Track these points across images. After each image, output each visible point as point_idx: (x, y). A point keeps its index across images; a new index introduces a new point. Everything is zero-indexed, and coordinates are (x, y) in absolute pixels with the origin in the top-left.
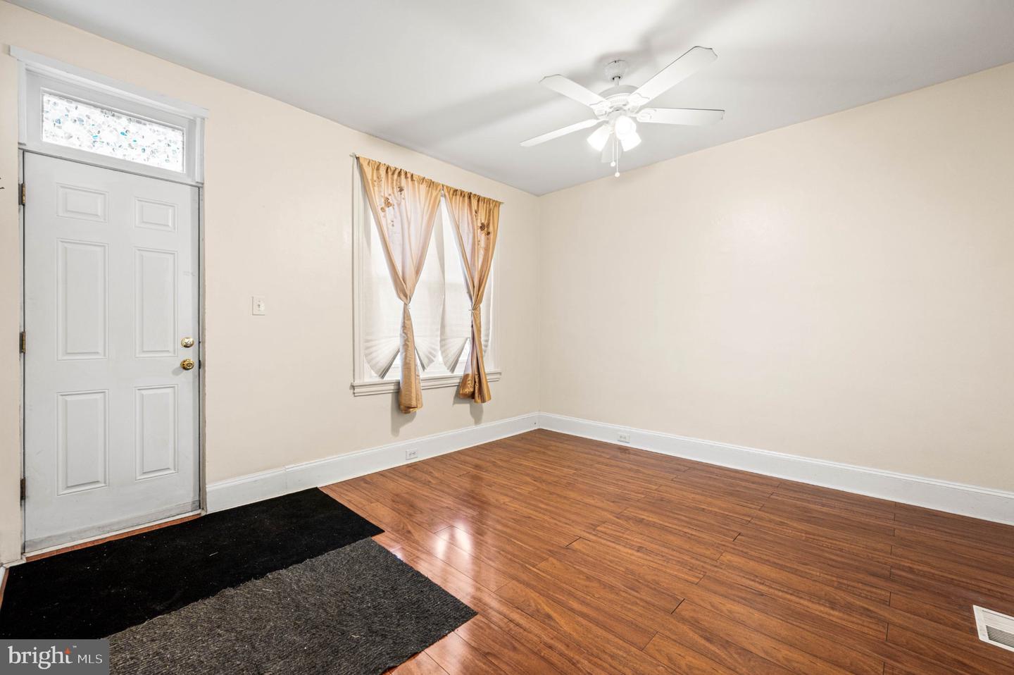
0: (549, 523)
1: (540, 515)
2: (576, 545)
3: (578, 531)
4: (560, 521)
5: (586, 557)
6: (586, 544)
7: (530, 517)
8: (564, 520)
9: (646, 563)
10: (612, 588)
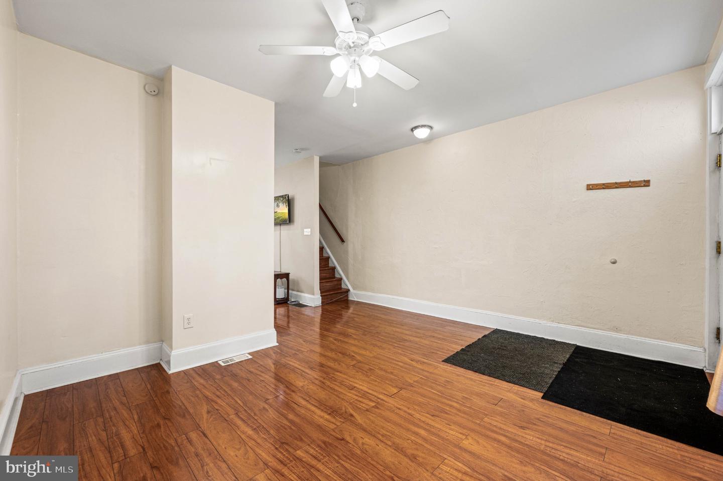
0: (415, 410)
1: (423, 419)
2: (395, 391)
3: (392, 402)
4: (405, 412)
5: (390, 383)
6: (388, 392)
7: (433, 416)
8: (402, 413)
9: (357, 381)
10: (381, 369)
